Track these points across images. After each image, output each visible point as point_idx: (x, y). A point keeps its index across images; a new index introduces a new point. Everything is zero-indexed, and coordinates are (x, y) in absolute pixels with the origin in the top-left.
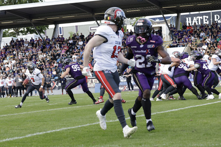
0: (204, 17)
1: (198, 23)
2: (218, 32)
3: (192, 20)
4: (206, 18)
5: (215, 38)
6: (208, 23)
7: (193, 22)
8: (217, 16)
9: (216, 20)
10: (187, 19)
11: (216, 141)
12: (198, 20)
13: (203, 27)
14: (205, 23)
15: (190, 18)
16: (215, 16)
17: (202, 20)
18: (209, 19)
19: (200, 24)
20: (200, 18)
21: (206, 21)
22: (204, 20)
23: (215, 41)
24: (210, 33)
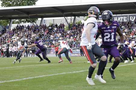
0: (124, 17)
1: (121, 20)
2: (132, 26)
3: (118, 19)
4: (125, 18)
5: (130, 29)
6: (126, 21)
7: (118, 20)
8: (131, 17)
9: (131, 19)
10: (115, 18)
11: (128, 86)
12: (121, 19)
13: (123, 23)
14: (124, 21)
15: (116, 18)
16: (130, 17)
17: (123, 19)
19: (122, 21)
20: (122, 18)
21: (125, 20)
23: (130, 31)
24: (127, 27)
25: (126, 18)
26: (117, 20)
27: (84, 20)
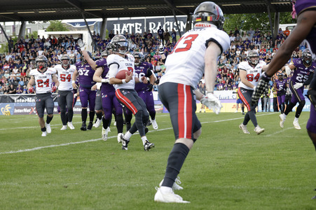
0: (137, 24)
1: (129, 31)
2: (152, 45)
3: (121, 28)
4: (138, 26)
5: (149, 51)
6: (140, 32)
7: (123, 30)
8: (152, 25)
9: (151, 29)
10: (115, 25)
11: (141, 180)
12: (128, 28)
13: (134, 36)
14: (137, 32)
15: (119, 25)
16: (150, 24)
17: (133, 29)
18: (142, 28)
19: (131, 32)
20: (131, 25)
21: (139, 30)
22: (136, 28)
23: (149, 55)
24: (143, 45)
25: (140, 25)
26: (121, 31)
27: (44, 29)
